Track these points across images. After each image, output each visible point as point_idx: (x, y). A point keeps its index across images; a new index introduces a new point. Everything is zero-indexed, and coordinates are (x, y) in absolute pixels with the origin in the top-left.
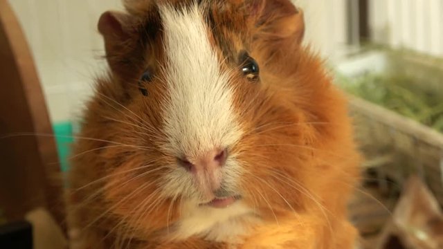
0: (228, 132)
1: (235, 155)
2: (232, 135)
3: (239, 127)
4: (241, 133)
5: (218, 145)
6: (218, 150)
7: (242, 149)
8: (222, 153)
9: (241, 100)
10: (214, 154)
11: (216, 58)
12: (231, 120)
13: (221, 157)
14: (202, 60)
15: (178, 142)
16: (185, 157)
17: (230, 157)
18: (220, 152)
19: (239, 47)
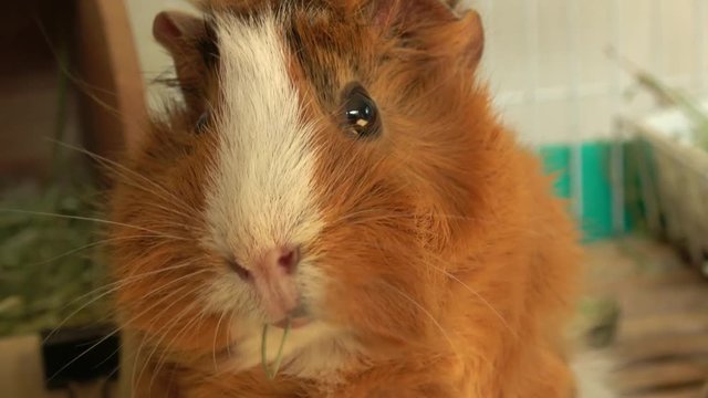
0: (299, 223)
1: (313, 257)
2: (307, 228)
3: (318, 216)
4: (321, 225)
5: (282, 243)
6: (283, 249)
7: (323, 248)
8: (291, 254)
9: (327, 169)
10: (276, 256)
11: (296, 99)
12: (307, 203)
13: (289, 260)
14: (272, 103)
15: (224, 235)
16: (234, 258)
17: (305, 260)
18: (287, 253)
19: (345, 78)
